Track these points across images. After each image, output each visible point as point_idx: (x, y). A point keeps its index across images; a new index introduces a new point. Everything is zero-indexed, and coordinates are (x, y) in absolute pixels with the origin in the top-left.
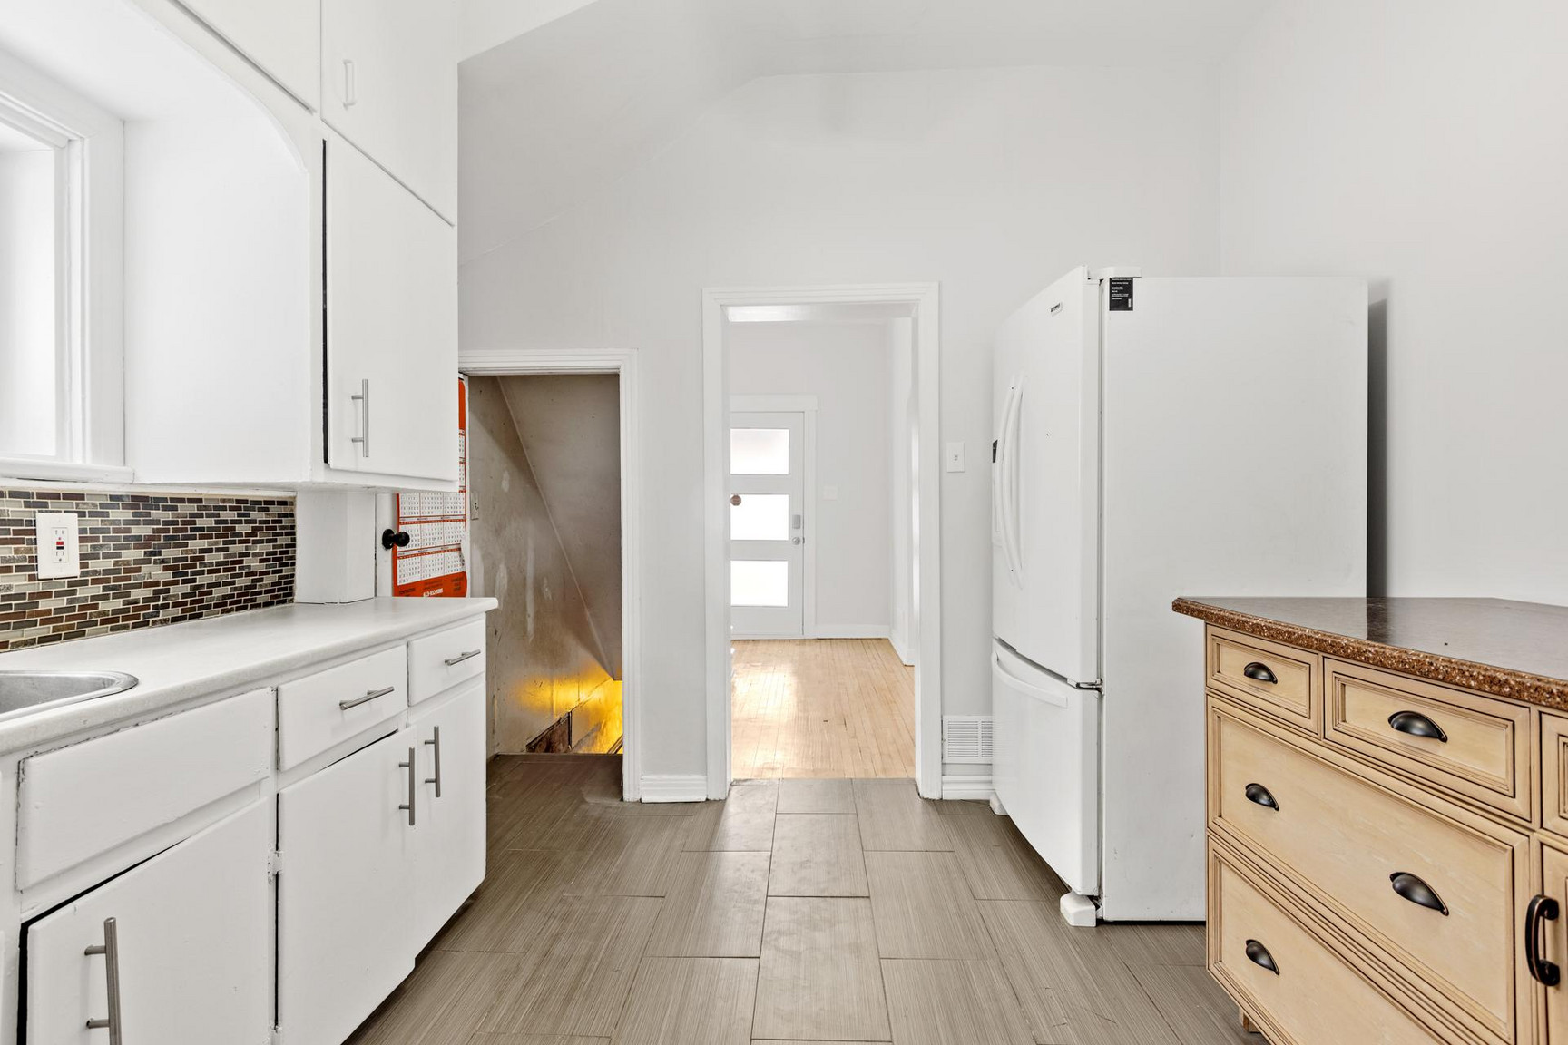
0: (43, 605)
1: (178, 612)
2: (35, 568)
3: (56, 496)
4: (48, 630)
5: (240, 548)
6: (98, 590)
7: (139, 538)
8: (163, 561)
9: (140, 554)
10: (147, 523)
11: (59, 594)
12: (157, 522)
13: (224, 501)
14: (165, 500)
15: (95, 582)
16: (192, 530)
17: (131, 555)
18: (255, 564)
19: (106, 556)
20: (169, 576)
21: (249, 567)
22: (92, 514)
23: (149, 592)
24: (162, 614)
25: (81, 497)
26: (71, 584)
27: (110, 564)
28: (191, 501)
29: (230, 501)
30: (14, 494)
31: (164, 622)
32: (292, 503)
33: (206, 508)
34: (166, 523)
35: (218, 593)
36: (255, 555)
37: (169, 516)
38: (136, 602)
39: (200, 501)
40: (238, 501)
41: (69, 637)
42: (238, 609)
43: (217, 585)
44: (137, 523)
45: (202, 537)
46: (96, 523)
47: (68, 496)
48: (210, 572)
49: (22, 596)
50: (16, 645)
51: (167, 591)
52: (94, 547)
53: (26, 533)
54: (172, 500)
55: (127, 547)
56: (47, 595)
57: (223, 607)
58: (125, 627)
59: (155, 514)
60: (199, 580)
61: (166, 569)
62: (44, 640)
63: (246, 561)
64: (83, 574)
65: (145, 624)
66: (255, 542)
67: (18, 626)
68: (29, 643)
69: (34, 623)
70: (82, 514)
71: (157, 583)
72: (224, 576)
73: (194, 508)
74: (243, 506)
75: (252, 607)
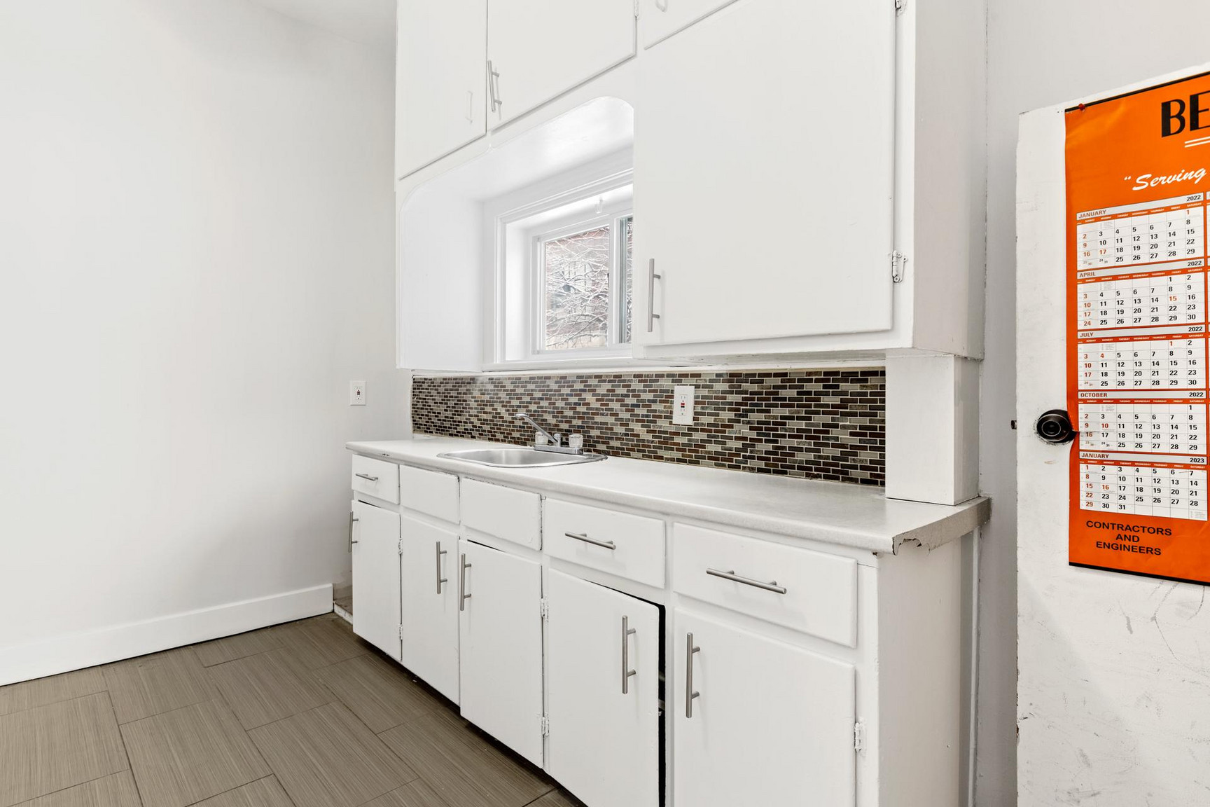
0: (678, 439)
1: (762, 464)
2: (671, 417)
3: (686, 376)
4: (679, 455)
5: (828, 419)
6: (704, 436)
7: (731, 403)
8: (749, 422)
9: (731, 415)
10: (737, 393)
11: (684, 435)
12: (746, 392)
13: (809, 374)
14: (754, 375)
15: (703, 430)
16: (774, 399)
17: (726, 416)
18: (845, 437)
19: (709, 414)
20: (754, 434)
21: (837, 439)
22: (704, 387)
23: (739, 444)
24: (750, 463)
25: (698, 375)
26: (689, 429)
27: (711, 420)
28: (776, 375)
29: (816, 373)
30: (669, 376)
31: (752, 469)
32: (883, 374)
33: (789, 381)
34: (752, 393)
35: (802, 457)
36: (844, 427)
37: (755, 387)
38: (730, 449)
39: (785, 374)
40: (826, 373)
41: (691, 462)
42: (826, 477)
43: (800, 449)
44: (731, 393)
45: (783, 406)
46: (705, 392)
47: (693, 375)
48: (790, 436)
49: (666, 432)
50: (668, 459)
51: (753, 446)
52: (702, 408)
53: (668, 397)
54: (760, 375)
55: (724, 409)
56: (677, 434)
57: (810, 470)
58: (723, 466)
59: (745, 386)
60: (782, 442)
61: (751, 429)
62: (679, 461)
63: (834, 432)
64: (695, 424)
65: (738, 467)
66: (843, 414)
67: (666, 449)
68: (672, 460)
69: (672, 449)
70: (697, 387)
71: (745, 439)
72: (804, 443)
73: (778, 381)
74: (831, 379)
75: (844, 480)
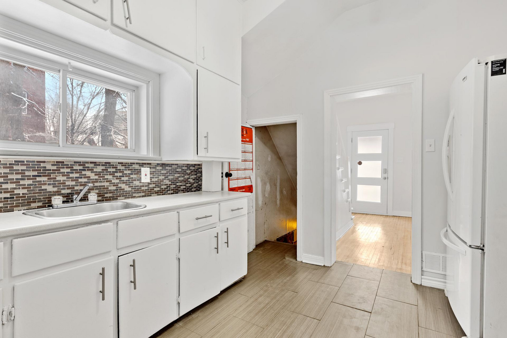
0: (143, 188)
1: (172, 192)
2: (141, 180)
3: (145, 164)
4: (143, 194)
5: (188, 176)
6: (154, 185)
7: (163, 174)
8: (169, 179)
9: (163, 177)
10: (165, 170)
11: (146, 186)
12: (167, 170)
13: (184, 164)
14: (169, 164)
15: (153, 184)
16: (176, 172)
17: (161, 177)
18: (192, 181)
19: (156, 178)
20: (170, 183)
21: (190, 181)
22: (153, 168)
23: (165, 187)
24: (169, 192)
25: (151, 164)
26: (148, 184)
27: (156, 179)
28: (176, 165)
29: (185, 164)
30: (137, 163)
31: (169, 194)
32: (201, 165)
33: (179, 166)
34: (169, 170)
35: (182, 187)
36: (191, 178)
37: (170, 168)
38: (163, 189)
39: (178, 164)
40: (187, 165)
41: (148, 196)
42: (187, 192)
43: (182, 186)
44: (163, 170)
45: (178, 174)
46: (154, 170)
47: (148, 164)
48: (180, 182)
49: (138, 186)
50: (138, 197)
51: (170, 186)
52: (153, 176)
53: (139, 172)
54: (171, 164)
55: (161, 176)
56: (143, 186)
57: (184, 191)
58: (160, 195)
59: (167, 168)
60: (178, 184)
61: (169, 181)
62: (143, 196)
63: (189, 180)
64: (151, 182)
65: (165, 194)
66: (192, 175)
67: (138, 193)
68: (140, 197)
69: (141, 192)
70: (151, 168)
71: (167, 185)
72: (183, 183)
73: (176, 166)
74: (188, 166)
75: (191, 192)
